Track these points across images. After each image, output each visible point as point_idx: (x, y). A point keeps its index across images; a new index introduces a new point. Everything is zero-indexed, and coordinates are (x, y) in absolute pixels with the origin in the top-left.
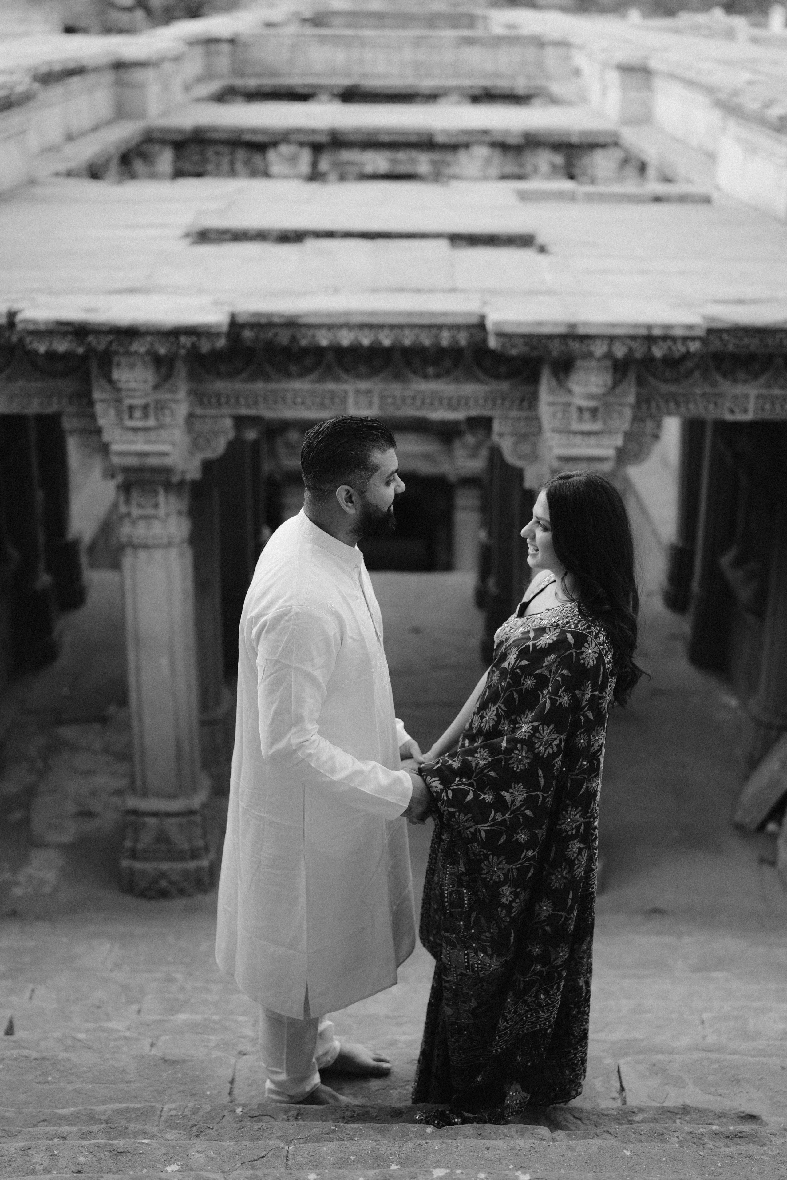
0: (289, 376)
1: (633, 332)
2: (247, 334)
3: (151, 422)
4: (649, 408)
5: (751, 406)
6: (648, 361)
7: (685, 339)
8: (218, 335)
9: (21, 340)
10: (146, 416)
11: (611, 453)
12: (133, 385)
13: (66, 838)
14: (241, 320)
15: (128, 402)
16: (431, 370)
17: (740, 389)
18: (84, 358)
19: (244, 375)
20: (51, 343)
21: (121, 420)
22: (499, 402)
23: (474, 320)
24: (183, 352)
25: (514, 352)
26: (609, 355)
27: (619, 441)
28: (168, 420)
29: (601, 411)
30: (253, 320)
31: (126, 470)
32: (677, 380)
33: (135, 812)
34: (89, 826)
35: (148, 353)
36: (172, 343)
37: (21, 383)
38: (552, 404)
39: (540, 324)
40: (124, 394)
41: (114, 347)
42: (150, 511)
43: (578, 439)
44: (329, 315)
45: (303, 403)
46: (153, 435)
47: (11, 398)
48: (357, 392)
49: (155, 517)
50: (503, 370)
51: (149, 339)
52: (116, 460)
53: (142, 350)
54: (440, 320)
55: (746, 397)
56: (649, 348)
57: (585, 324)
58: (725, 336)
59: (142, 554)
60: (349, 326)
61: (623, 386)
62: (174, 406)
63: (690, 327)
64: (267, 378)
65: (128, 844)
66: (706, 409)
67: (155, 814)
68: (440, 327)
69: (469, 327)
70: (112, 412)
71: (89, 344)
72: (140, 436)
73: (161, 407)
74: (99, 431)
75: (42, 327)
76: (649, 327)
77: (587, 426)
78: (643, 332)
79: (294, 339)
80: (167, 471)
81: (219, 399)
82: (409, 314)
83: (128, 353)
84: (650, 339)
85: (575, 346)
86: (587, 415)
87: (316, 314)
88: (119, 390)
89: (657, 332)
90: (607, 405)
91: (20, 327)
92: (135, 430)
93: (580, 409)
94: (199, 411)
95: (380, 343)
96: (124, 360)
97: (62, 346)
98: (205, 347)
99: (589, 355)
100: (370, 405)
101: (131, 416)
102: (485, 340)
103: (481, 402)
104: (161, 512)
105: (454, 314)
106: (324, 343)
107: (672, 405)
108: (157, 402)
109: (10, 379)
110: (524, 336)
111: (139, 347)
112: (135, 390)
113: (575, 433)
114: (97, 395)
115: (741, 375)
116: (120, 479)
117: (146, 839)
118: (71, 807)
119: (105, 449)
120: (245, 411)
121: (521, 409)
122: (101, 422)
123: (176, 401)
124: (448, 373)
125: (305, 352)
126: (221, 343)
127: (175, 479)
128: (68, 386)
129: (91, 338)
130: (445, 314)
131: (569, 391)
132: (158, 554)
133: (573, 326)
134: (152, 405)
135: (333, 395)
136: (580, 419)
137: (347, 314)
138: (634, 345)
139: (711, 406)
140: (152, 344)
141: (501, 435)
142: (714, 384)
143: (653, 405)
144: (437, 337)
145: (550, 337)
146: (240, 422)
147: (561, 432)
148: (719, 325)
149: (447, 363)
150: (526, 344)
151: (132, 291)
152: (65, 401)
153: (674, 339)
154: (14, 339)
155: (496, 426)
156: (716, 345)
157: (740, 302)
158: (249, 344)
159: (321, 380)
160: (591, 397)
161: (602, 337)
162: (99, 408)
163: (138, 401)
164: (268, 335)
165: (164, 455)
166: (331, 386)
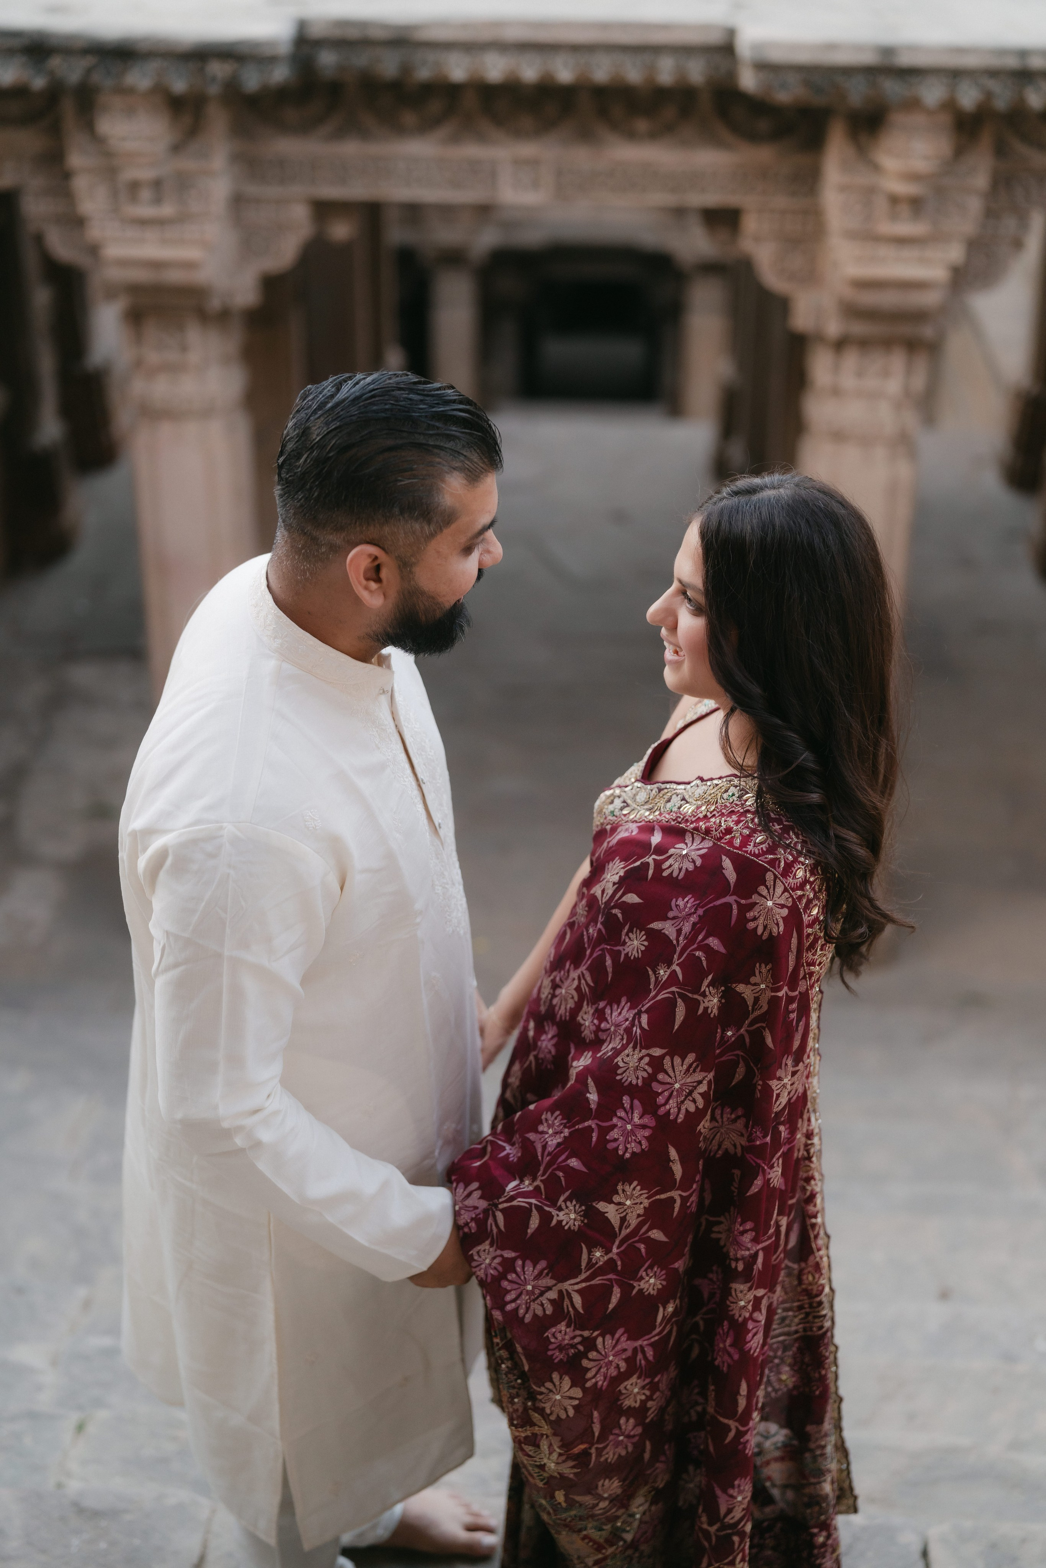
0: (399, 130)
1: (993, 62)
2: (327, 59)
3: (167, 210)
4: (1012, 196)
6: (1017, 115)
8: (275, 60)
10: (159, 199)
11: (940, 274)
12: (133, 146)
13: (68, 853)
14: (316, 32)
15: (127, 174)
16: (641, 125)
18: (50, 99)
19: (325, 129)
21: (118, 204)
22: (755, 182)
23: (715, 38)
24: (216, 90)
25: (783, 97)
26: (949, 105)
27: (957, 253)
28: (196, 207)
29: (929, 204)
30: (338, 33)
31: (134, 289)
35: (156, 90)
36: (195, 74)
38: (843, 189)
39: (831, 47)
40: (120, 159)
41: (96, 78)
42: (174, 357)
43: (887, 251)
44: (466, 26)
46: (172, 232)
48: (516, 162)
49: (186, 367)
50: (763, 128)
51: (155, 65)
52: (112, 274)
53: (145, 85)
54: (658, 38)
56: (1021, 92)
57: (912, 48)
59: (165, 428)
60: (501, 47)
61: (971, 158)
62: (206, 182)
64: (364, 135)
68: (656, 50)
69: (707, 50)
70: (102, 190)
71: (54, 71)
72: (153, 234)
73: (183, 183)
74: (81, 223)
76: (1023, 54)
77: (903, 228)
78: (1012, 63)
79: (406, 69)
80: (199, 292)
81: (283, 170)
82: (604, 26)
83: (121, 90)
84: (1023, 76)
85: (891, 87)
86: (904, 210)
87: (443, 24)
88: (109, 154)
90: (940, 192)
92: (143, 222)
93: (893, 199)
94: (251, 190)
95: (554, 77)
96: (115, 102)
98: (252, 81)
99: (915, 104)
100: (535, 185)
101: (134, 199)
102: (732, 75)
103: (725, 180)
104: (194, 358)
105: (683, 27)
106: (458, 74)
108: (178, 174)
110: (802, 68)
111: (140, 78)
112: (137, 154)
113: (883, 240)
114: (74, 160)
116: (122, 305)
118: (80, 800)
120: (329, 192)
121: (792, 194)
122: (85, 207)
123: (209, 174)
124: (670, 129)
125: (426, 91)
126: (282, 74)
127: (214, 305)
128: (28, 142)
129: (55, 62)
130: (667, 27)
131: (876, 168)
132: (191, 427)
133: (887, 49)
134: (169, 180)
135: (474, 168)
136: (894, 217)
137: (497, 24)
138: (993, 85)
140: (160, 74)
141: (757, 239)
143: (1018, 190)
144: (651, 67)
145: (848, 71)
146: (323, 210)
147: (859, 237)
149: (669, 113)
150: (805, 83)
152: (28, 168)
155: (751, 224)
158: (330, 75)
159: (455, 139)
160: (913, 177)
161: (938, 72)
162: (81, 184)
163: (145, 174)
164: (361, 60)
165: (190, 265)
166: (471, 150)
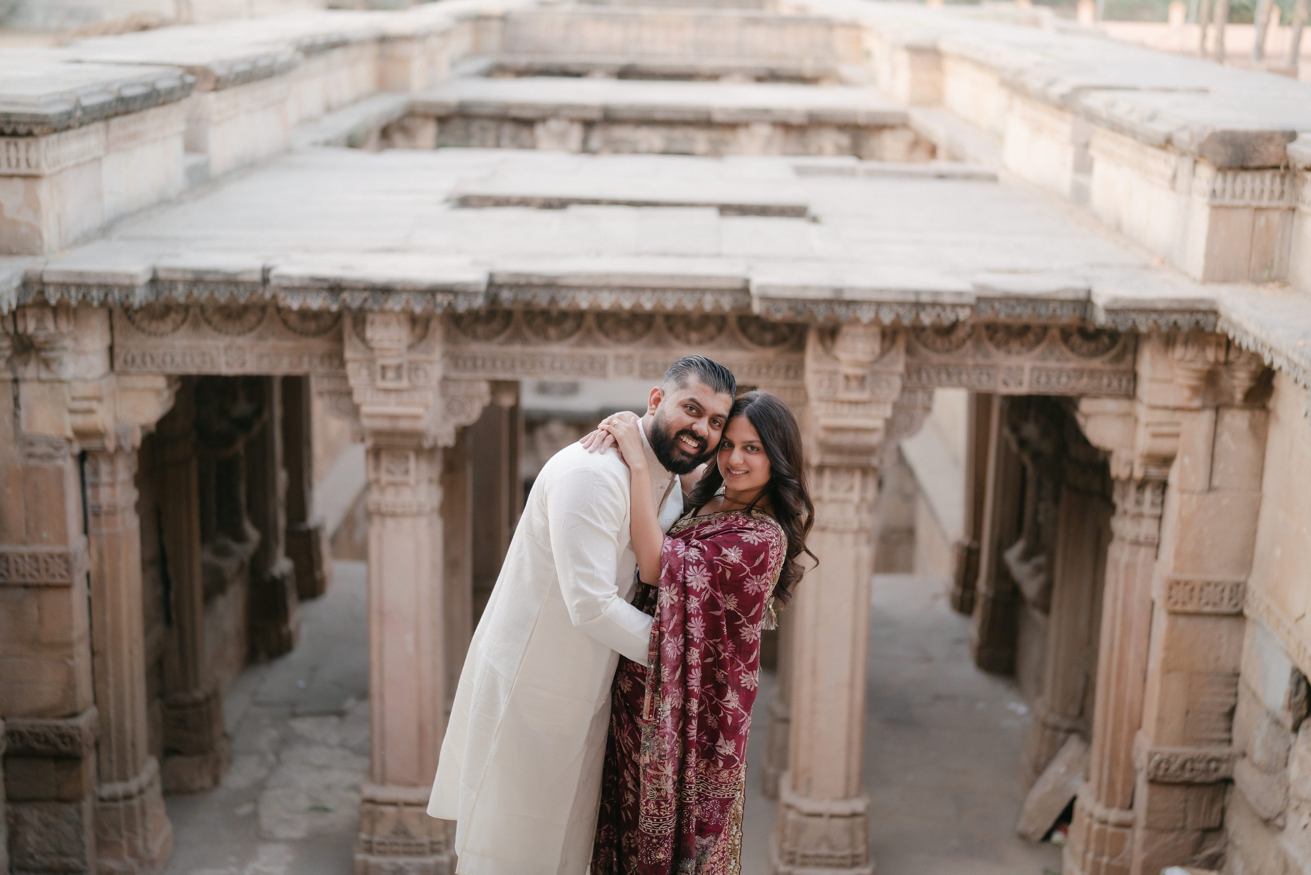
0: (547, 339)
1: (900, 298)
2: (506, 295)
3: (404, 383)
4: (920, 379)
5: (1026, 377)
6: (917, 330)
7: (954, 306)
8: (476, 294)
9: (274, 297)
10: (399, 376)
11: (879, 423)
12: (386, 344)
13: (297, 834)
14: (499, 280)
15: (381, 362)
16: (694, 336)
17: (1013, 361)
18: (338, 317)
19: (502, 338)
20: (305, 299)
21: (373, 380)
22: (764, 370)
23: (738, 284)
24: (439, 311)
25: (778, 317)
26: (876, 321)
27: (888, 412)
28: (421, 381)
29: (869, 380)
30: (513, 280)
31: (377, 433)
32: (948, 351)
33: (372, 801)
34: (321, 821)
35: (403, 311)
36: (428, 302)
37: (271, 342)
38: (818, 372)
39: (805, 288)
40: (377, 353)
41: (368, 305)
42: (399, 478)
43: (846, 409)
44: (590, 276)
45: (562, 368)
46: (405, 397)
47: (261, 357)
48: (618, 357)
49: (406, 484)
50: (768, 337)
51: (404, 296)
52: (366, 423)
53: (397, 308)
54: (704, 284)
55: (1021, 369)
56: (918, 315)
57: (852, 289)
58: (997, 305)
59: (390, 523)
60: (610, 288)
61: (892, 354)
62: (428, 367)
63: (960, 294)
64: (525, 341)
65: (364, 836)
66: (979, 381)
67: (394, 804)
68: (703, 291)
69: (733, 291)
70: (364, 372)
71: (344, 301)
72: (393, 397)
73: (414, 367)
74: (349, 393)
75: (297, 284)
76: (917, 293)
77: (855, 395)
78: (912, 298)
79: (553, 301)
80: (418, 435)
81: (475, 363)
82: (672, 277)
83: (382, 311)
84: (918, 306)
85: (841, 311)
86: (854, 384)
87: (577, 275)
88: (372, 349)
89: (925, 298)
90: (875, 374)
91: (274, 282)
92: (387, 391)
93: (847, 378)
94: (453, 374)
95: (641, 306)
96: (378, 319)
97: (316, 303)
98: (462, 306)
99: (856, 321)
100: (631, 371)
101: (383, 377)
102: (749, 306)
103: (745, 370)
104: (412, 478)
105: (718, 278)
106: (584, 304)
107: (944, 377)
108: (411, 363)
109: (261, 337)
110: (788, 300)
111: (395, 304)
112: (388, 349)
113: (842, 402)
114: (349, 354)
115: (1015, 345)
116: (369, 442)
117: (383, 831)
118: (303, 802)
119: (355, 412)
120: (501, 375)
121: (787, 377)
122: (353, 382)
123: (430, 362)
124: (712, 339)
125: (564, 315)
126: (479, 302)
127: (427, 444)
128: (319, 345)
129: (346, 295)
130: (708, 278)
131: (836, 359)
132: (407, 523)
133: (839, 291)
134: (406, 366)
135: (592, 360)
136: (847, 388)
137: (607, 275)
138: (902, 311)
139: (984, 378)
140: (408, 302)
142: (987, 355)
143: (924, 375)
144: (700, 301)
145: (816, 302)
146: (497, 386)
147: (827, 401)
148: (990, 294)
149: (711, 329)
150: (791, 309)
151: (389, 250)
152: (316, 361)
153: (943, 306)
154: (268, 295)
156: (987, 315)
157: (1013, 271)
158: (507, 305)
159: (580, 344)
160: (858, 364)
161: (869, 302)
162: (351, 368)
163: (391, 362)
164: (527, 296)
165: (416, 417)
166: (590, 350)
